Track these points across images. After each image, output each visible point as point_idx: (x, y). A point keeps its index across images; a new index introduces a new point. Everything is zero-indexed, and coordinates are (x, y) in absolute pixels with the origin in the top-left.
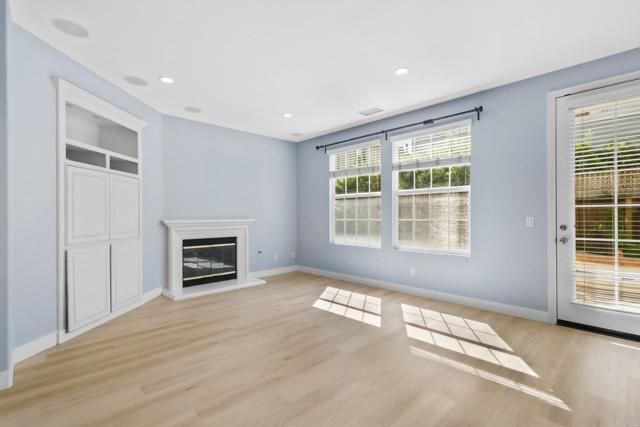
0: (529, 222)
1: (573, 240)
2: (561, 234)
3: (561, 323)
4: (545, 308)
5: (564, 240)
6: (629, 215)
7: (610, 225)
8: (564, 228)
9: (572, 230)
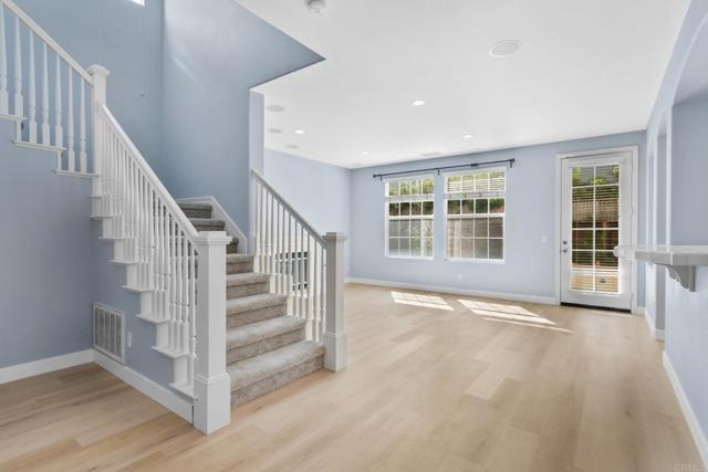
0: (544, 239)
1: (571, 250)
2: (564, 247)
3: (563, 304)
4: (553, 296)
5: (565, 251)
6: (605, 234)
7: (591, 241)
8: (565, 243)
9: (570, 244)
